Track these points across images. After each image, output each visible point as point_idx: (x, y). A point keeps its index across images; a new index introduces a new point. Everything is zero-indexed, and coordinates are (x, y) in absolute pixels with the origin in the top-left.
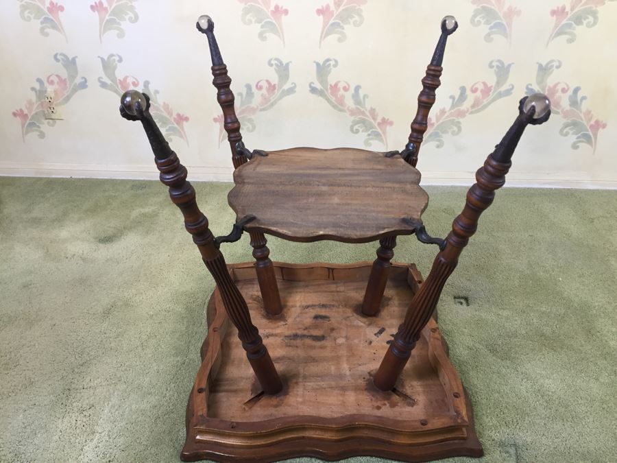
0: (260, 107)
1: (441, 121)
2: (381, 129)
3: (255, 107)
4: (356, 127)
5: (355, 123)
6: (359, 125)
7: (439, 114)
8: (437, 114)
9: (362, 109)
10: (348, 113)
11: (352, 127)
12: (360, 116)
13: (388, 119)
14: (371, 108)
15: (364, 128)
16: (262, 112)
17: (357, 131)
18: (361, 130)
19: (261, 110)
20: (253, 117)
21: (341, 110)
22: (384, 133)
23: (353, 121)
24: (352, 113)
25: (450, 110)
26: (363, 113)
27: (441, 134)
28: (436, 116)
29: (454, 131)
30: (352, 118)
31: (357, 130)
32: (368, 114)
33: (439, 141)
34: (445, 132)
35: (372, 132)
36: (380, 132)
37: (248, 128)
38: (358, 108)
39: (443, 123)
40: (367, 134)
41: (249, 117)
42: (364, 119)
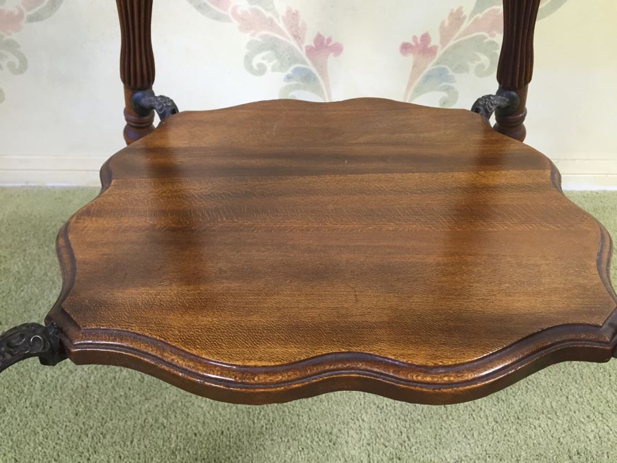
0: (27, 14)
1: (451, 43)
2: (315, 64)
3: (16, 12)
4: (257, 60)
5: (256, 48)
6: (264, 54)
7: (447, 24)
8: (443, 23)
9: (268, 15)
10: (236, 23)
11: (248, 59)
12: (264, 32)
13: (329, 40)
14: (289, 11)
15: (275, 61)
16: (35, 24)
17: (261, 70)
18: (269, 66)
19: (31, 19)
20: (14, 36)
21: (218, 18)
22: (324, 73)
23: (250, 44)
24: (247, 23)
25: (474, 12)
26: (271, 24)
27: (451, 73)
28: (442, 27)
29: (482, 66)
30: (247, 37)
31: (260, 65)
32: (281, 25)
33: (447, 89)
34: (461, 68)
35: (296, 70)
36: (314, 70)
37: (11, 65)
38: (258, 13)
39: (455, 47)
40: (283, 75)
41: (7, 37)
42: (276, 38)
